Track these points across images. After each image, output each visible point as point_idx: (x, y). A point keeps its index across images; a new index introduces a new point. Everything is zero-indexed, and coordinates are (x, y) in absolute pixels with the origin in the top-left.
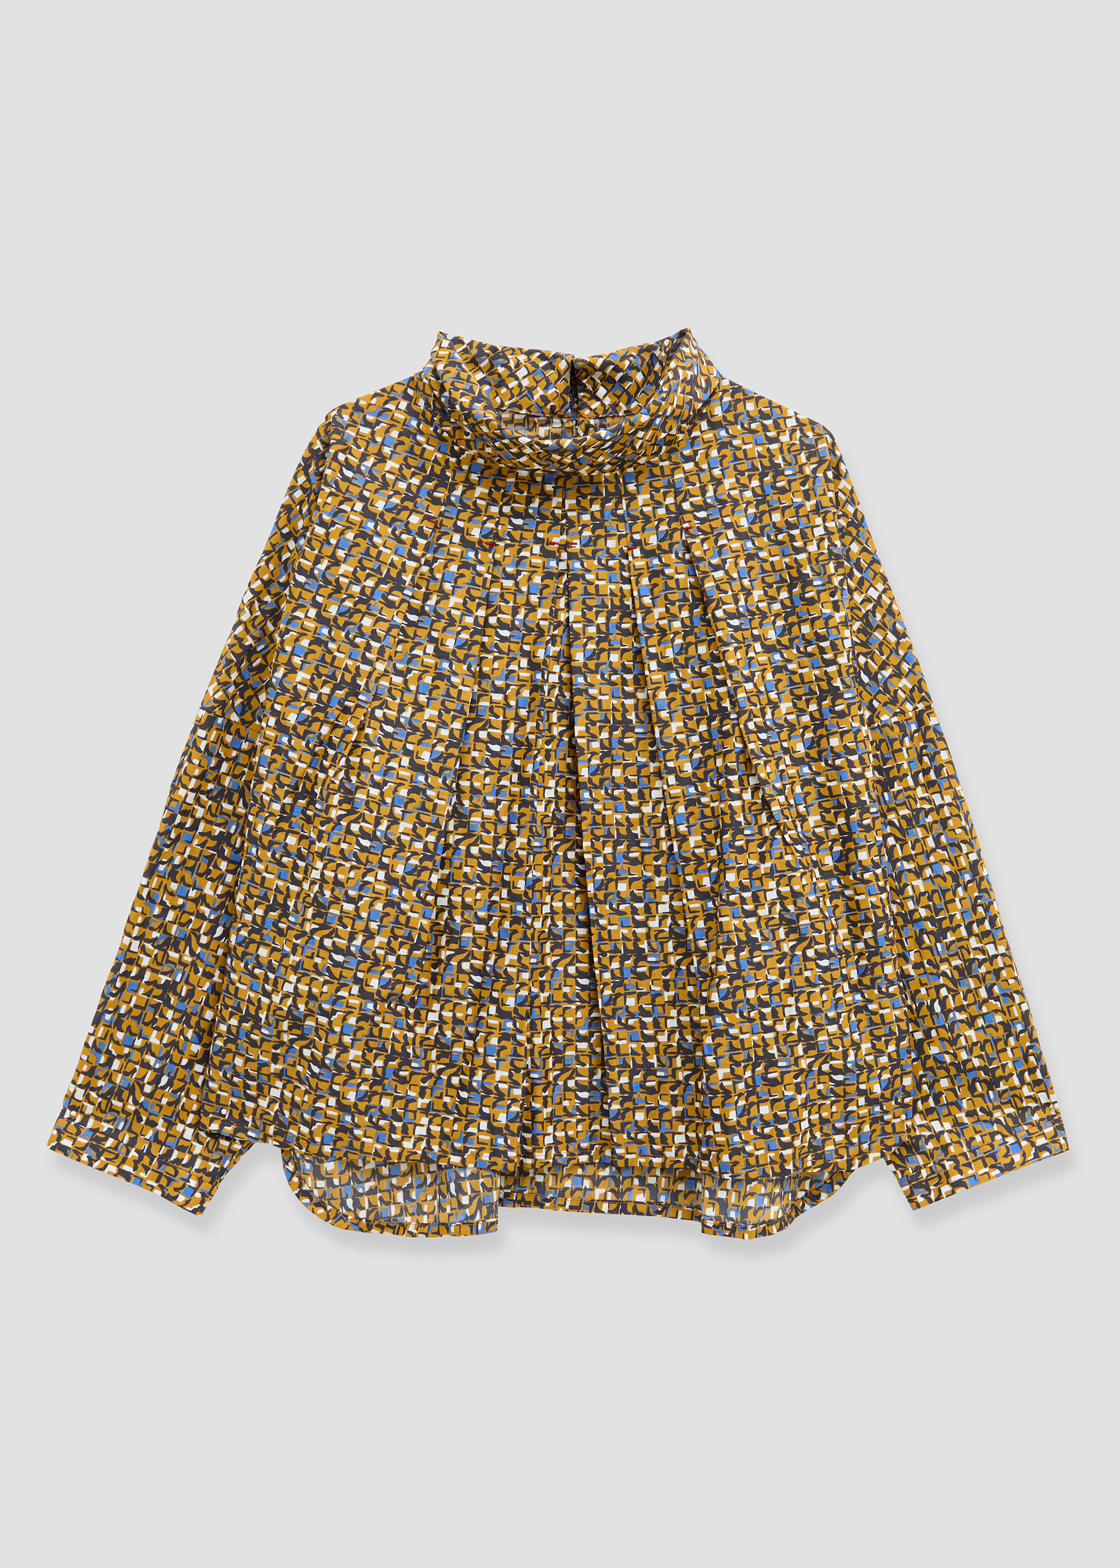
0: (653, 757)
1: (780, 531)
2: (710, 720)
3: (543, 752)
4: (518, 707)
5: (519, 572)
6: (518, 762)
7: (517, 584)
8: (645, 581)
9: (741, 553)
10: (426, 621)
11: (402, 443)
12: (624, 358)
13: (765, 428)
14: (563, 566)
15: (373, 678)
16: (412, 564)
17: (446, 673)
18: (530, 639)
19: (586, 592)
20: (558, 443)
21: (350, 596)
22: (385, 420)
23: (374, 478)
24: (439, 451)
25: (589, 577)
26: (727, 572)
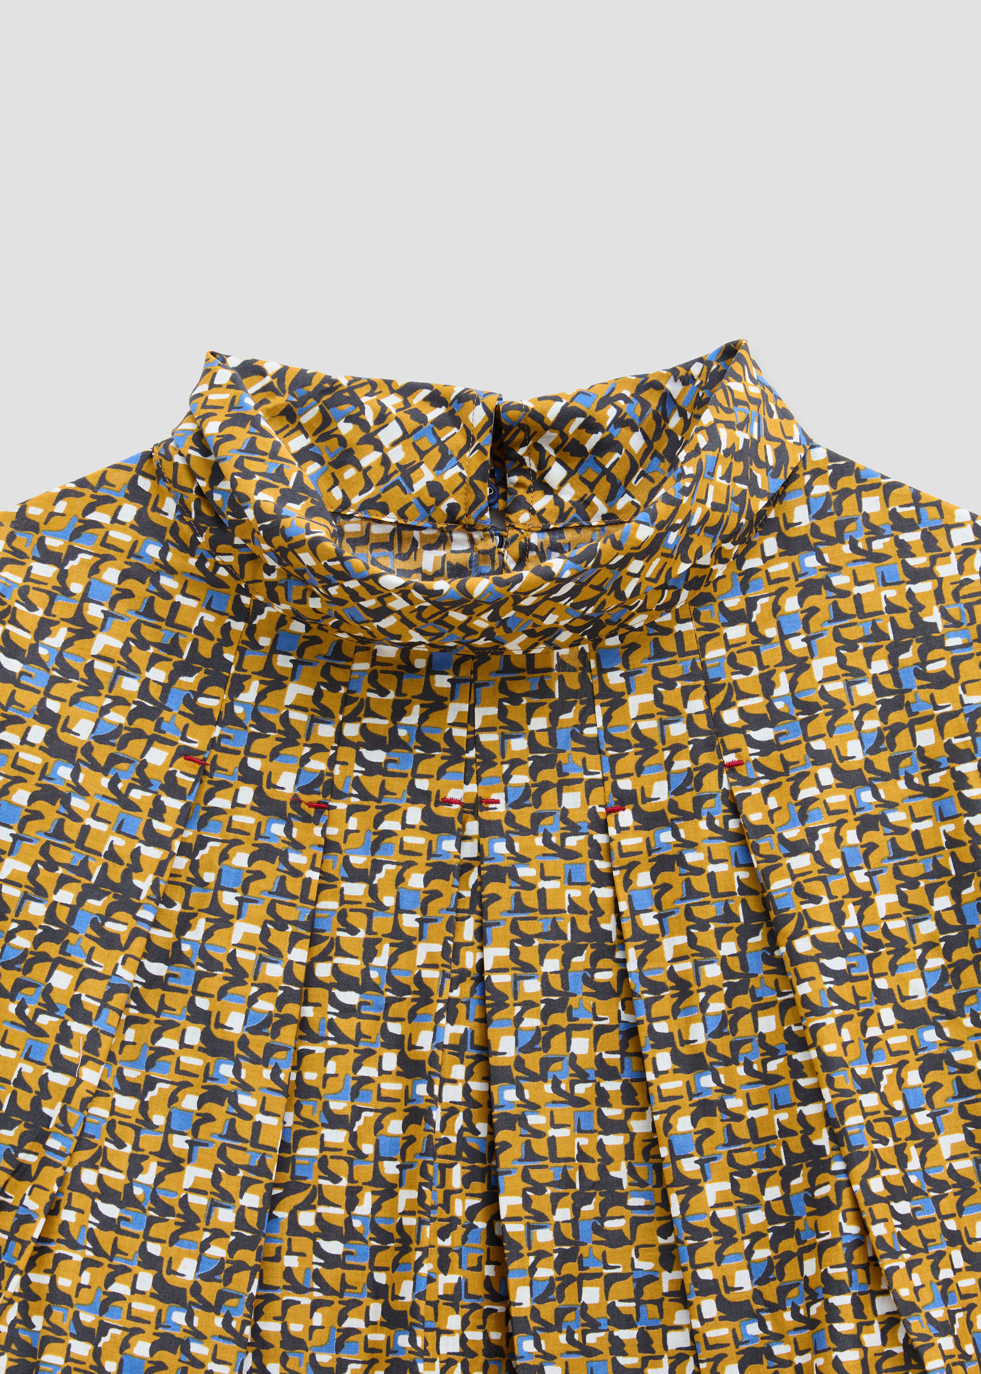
0: (668, 1258)
1: (933, 766)
2: (787, 1176)
3: (434, 1255)
4: (378, 1158)
5: (377, 866)
6: (381, 1278)
7: (373, 891)
8: (643, 879)
9: (849, 816)
10: (184, 976)
11: (128, 594)
12: (606, 401)
13: (904, 550)
14: (469, 850)
15: (76, 1102)
16: (152, 854)
17: (228, 1087)
18: (401, 1008)
19: (519, 906)
20: (462, 588)
21: (26, 925)
22: (89, 545)
23: (68, 673)
24: (209, 607)
25: (526, 872)
26: (818, 857)
